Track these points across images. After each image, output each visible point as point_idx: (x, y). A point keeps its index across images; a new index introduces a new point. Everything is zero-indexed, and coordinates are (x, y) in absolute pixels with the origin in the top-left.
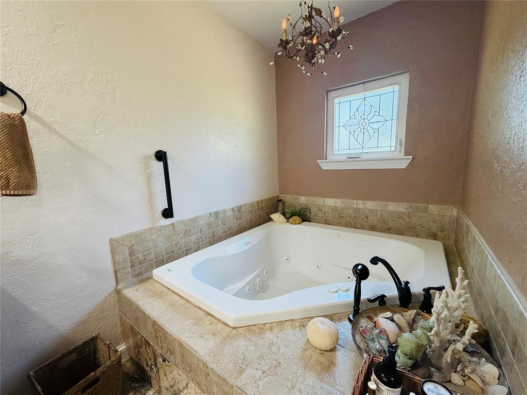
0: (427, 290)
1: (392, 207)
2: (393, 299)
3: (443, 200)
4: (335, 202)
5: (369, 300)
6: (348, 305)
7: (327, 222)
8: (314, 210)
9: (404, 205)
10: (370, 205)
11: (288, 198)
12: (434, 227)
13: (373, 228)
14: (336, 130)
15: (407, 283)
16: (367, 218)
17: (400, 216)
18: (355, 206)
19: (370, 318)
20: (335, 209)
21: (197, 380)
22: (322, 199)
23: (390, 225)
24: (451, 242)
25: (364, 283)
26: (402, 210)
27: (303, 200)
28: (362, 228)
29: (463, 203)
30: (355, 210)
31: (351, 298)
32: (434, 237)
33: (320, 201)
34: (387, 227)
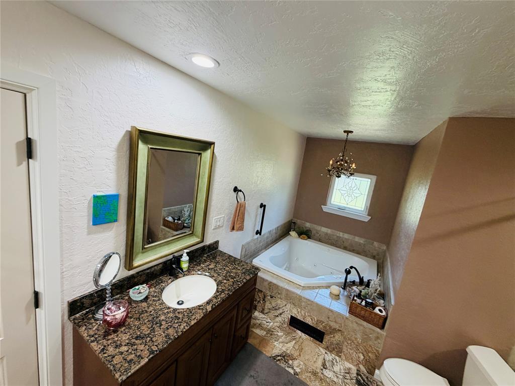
0: (369, 280)
1: (357, 239)
2: (357, 282)
3: (381, 241)
4: (328, 231)
5: (350, 282)
6: (341, 283)
7: (320, 240)
8: (314, 232)
9: (363, 240)
10: (346, 236)
11: (299, 222)
12: (375, 253)
13: (345, 248)
14: (335, 190)
15: (363, 277)
16: (343, 242)
17: (360, 244)
18: (338, 235)
19: (350, 287)
20: (327, 234)
21: (294, 302)
22: (320, 227)
23: (354, 248)
24: (381, 261)
25: (349, 276)
26: (362, 242)
27: (308, 225)
28: (339, 247)
29: (388, 244)
30: (337, 237)
31: (344, 281)
32: (374, 257)
33: (318, 228)
34: (353, 249)
